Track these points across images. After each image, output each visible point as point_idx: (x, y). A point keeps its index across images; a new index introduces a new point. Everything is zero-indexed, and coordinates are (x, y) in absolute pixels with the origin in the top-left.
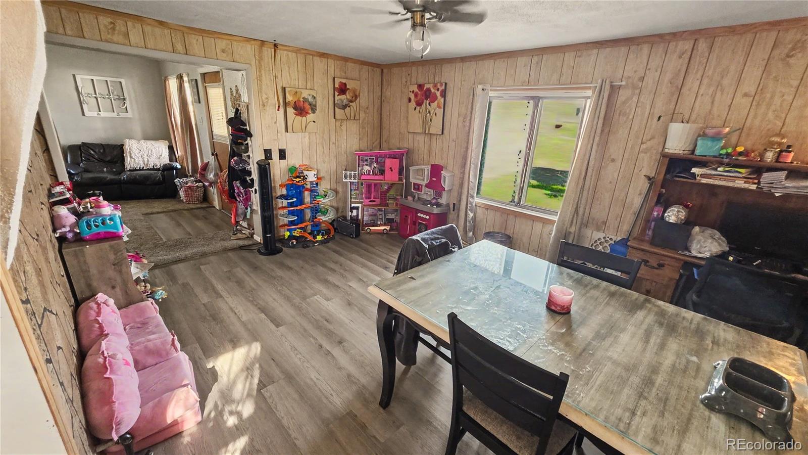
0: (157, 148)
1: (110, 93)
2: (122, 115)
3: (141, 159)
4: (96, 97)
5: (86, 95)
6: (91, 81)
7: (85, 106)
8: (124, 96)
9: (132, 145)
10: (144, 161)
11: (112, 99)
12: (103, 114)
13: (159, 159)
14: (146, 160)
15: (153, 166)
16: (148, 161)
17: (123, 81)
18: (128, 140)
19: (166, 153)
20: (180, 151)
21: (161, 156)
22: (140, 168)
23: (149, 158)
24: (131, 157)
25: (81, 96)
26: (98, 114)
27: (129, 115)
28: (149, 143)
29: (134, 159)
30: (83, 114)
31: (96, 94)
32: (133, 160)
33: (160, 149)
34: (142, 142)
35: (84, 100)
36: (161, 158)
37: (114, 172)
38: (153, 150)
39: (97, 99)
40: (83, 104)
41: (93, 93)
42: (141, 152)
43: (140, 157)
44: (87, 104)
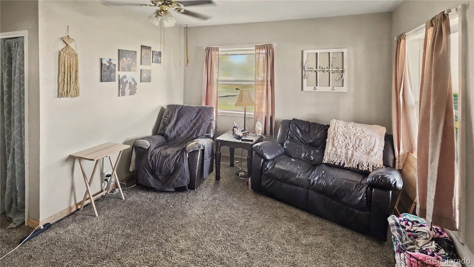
0: (368, 138)
1: (330, 66)
2: (338, 89)
3: (344, 151)
4: (316, 71)
5: (308, 70)
6: (315, 55)
7: (305, 81)
8: (343, 68)
9: (338, 129)
10: (347, 154)
11: (331, 72)
12: (319, 88)
13: (368, 154)
14: (350, 153)
15: (358, 165)
16: (352, 155)
17: (345, 51)
18: (335, 121)
19: (379, 145)
20: (403, 147)
21: (372, 150)
22: (340, 163)
23: (354, 151)
24: (333, 145)
25: (304, 71)
26: (315, 89)
27: (345, 89)
28: (360, 127)
29: (336, 148)
30: (302, 90)
31: (317, 68)
32: (334, 149)
33: (373, 139)
34: (351, 124)
35: (305, 74)
36: (372, 154)
37: (311, 161)
38: (363, 140)
39: (317, 73)
40: (304, 79)
41: (315, 67)
42: (346, 141)
43: (344, 147)
44: (307, 79)
